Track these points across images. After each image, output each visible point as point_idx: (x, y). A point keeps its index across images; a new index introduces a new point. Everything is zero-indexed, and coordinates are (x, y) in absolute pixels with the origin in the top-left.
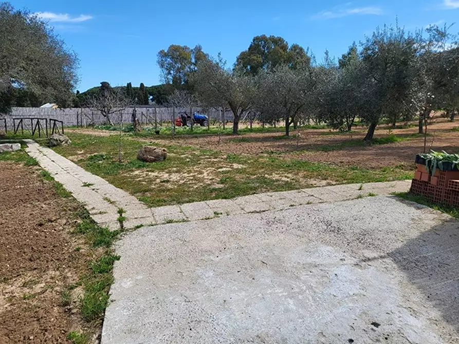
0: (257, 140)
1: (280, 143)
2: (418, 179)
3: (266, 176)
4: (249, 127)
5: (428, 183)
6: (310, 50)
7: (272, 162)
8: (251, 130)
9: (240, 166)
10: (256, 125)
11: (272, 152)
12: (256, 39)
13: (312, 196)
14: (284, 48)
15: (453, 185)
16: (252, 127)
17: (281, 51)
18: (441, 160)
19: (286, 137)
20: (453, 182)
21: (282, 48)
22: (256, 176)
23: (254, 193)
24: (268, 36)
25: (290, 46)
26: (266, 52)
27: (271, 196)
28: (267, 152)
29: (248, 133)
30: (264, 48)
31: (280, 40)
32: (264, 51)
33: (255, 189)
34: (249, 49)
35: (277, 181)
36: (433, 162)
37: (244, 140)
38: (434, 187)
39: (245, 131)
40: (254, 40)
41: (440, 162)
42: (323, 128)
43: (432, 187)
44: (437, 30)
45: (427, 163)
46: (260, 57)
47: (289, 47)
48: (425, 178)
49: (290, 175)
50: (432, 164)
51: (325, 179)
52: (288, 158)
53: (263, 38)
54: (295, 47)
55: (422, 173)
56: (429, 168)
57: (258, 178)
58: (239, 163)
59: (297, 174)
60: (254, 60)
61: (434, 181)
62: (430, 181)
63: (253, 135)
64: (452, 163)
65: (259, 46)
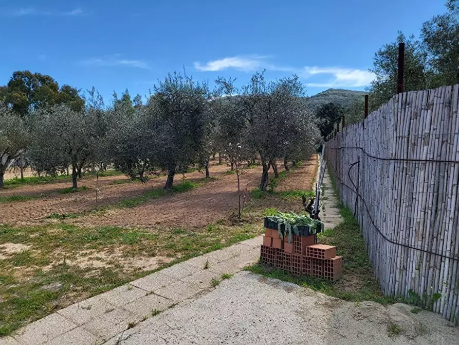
0: (36, 196)
1: (70, 200)
2: (268, 245)
3: (68, 261)
4: (19, 177)
5: (281, 250)
6: (95, 90)
7: (70, 232)
8: (23, 181)
9: (18, 248)
10: (29, 174)
11: (64, 216)
12: (16, 74)
13: (152, 293)
14: (54, 87)
15: (312, 252)
16: (24, 176)
17: (51, 90)
18: (294, 224)
19: (74, 190)
20: (312, 249)
21: (51, 87)
22: (50, 266)
23: (57, 307)
24: (33, 73)
25: (60, 86)
26: (32, 89)
27: (89, 308)
28: (57, 216)
29: (20, 187)
30: (29, 86)
31: (48, 78)
32: (29, 89)
33: (56, 296)
34: (9, 84)
35: (88, 270)
36: (286, 227)
37: (15, 199)
38: (290, 256)
39: (14, 184)
40: (15, 75)
41: (295, 226)
42: (111, 175)
43: (287, 256)
44: (225, 83)
45: (279, 228)
46: (24, 95)
47: (60, 88)
48: (277, 245)
49: (102, 255)
50: (286, 229)
51: (154, 255)
52: (90, 223)
53: (28, 74)
54: (66, 89)
55: (272, 238)
56: (283, 233)
57: (55, 270)
58: (16, 240)
59: (111, 251)
60: (17, 97)
61: (289, 248)
62: (283, 248)
63: (27, 188)
64: (309, 227)
65: (22, 82)
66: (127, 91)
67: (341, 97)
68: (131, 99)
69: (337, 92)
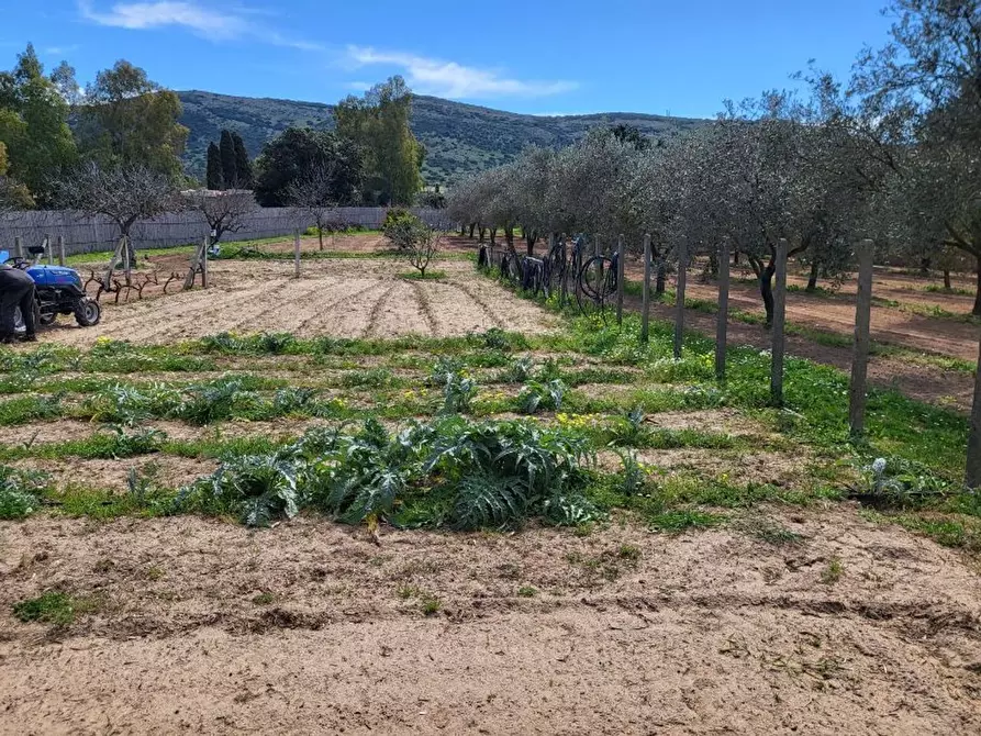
66: (30, 48)
67: (435, 115)
68: (43, 75)
69: (423, 102)
